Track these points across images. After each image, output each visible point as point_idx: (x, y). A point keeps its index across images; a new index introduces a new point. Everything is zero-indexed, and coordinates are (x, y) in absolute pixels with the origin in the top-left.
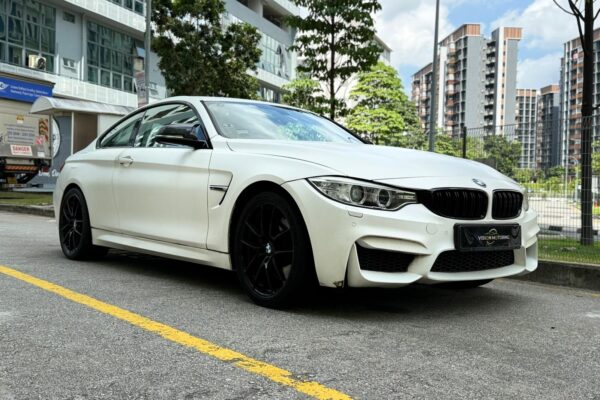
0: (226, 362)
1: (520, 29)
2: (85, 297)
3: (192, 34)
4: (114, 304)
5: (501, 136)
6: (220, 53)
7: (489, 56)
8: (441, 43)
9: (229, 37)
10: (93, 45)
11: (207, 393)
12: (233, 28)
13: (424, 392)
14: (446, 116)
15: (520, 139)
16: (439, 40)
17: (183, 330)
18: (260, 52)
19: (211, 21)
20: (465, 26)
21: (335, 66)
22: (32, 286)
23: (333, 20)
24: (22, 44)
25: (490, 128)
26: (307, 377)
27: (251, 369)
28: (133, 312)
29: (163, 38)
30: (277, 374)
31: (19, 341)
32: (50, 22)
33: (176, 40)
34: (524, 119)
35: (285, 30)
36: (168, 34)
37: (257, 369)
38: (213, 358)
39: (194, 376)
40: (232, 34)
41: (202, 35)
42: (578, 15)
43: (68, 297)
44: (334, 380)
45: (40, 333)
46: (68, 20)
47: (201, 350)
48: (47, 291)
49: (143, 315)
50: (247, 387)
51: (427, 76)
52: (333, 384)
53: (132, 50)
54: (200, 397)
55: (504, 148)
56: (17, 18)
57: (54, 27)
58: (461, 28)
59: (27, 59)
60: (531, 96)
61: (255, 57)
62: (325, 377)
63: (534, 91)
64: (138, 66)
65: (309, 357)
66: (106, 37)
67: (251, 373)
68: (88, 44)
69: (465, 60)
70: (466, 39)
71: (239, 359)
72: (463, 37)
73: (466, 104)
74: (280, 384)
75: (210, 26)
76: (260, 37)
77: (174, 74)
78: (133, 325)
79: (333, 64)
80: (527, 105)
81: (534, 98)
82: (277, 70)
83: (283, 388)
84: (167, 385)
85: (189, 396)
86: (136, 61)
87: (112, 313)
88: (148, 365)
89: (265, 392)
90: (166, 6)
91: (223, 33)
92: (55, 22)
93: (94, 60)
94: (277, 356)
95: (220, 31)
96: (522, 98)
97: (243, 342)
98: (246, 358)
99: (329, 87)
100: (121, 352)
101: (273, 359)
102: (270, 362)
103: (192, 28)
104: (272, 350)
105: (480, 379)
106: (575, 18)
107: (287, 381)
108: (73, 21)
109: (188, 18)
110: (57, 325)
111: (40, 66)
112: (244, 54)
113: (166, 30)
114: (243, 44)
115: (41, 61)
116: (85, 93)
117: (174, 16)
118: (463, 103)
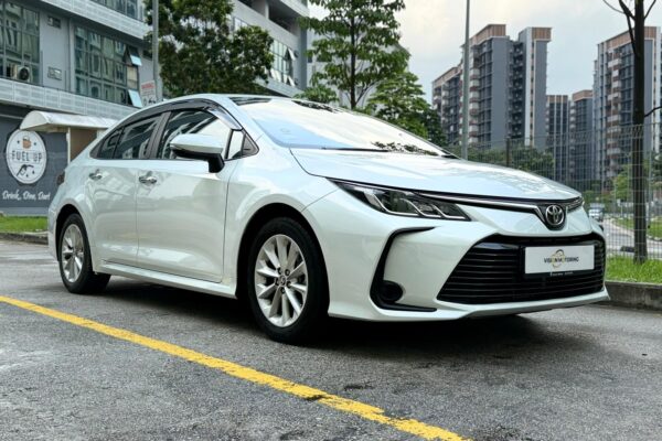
0: (308, 399)
1: (549, 30)
2: (125, 332)
3: (197, 38)
4: (160, 339)
9: (237, 42)
10: (80, 52)
11: (302, 434)
12: (242, 32)
15: (551, 149)
17: (247, 366)
18: (272, 58)
19: (218, 24)
20: (489, 27)
21: (356, 72)
22: (62, 322)
23: (352, 21)
24: (3, 53)
26: (402, 414)
27: (338, 407)
28: (185, 347)
29: (164, 43)
30: (369, 412)
31: (73, 382)
32: (34, 28)
33: (179, 46)
34: (555, 128)
35: (294, 33)
36: (170, 38)
37: (345, 407)
38: (292, 395)
39: (280, 415)
40: (240, 38)
41: (207, 40)
42: (628, 14)
43: (106, 332)
44: (432, 416)
45: (92, 372)
46: (53, 25)
47: (276, 387)
48: (79, 326)
49: (197, 350)
50: (342, 426)
51: (450, 82)
52: (433, 421)
53: (125, 58)
54: (296, 439)
57: (37, 33)
58: (484, 29)
59: (8, 69)
61: (268, 62)
62: (421, 414)
64: (131, 75)
67: (341, 412)
69: (490, 64)
70: (490, 40)
71: (320, 397)
72: (487, 38)
73: (492, 112)
74: (376, 422)
75: (217, 29)
76: (271, 41)
77: (177, 84)
78: (190, 362)
79: (353, 70)
80: (558, 113)
83: (382, 427)
84: (255, 425)
85: (283, 437)
86: (129, 69)
87: (163, 349)
88: (225, 404)
89: (363, 432)
90: (169, 7)
91: (232, 37)
92: (38, 28)
93: (82, 69)
94: (359, 392)
95: (227, 34)
96: (552, 106)
97: (317, 378)
98: (328, 396)
99: (350, 95)
101: (358, 396)
102: (355, 398)
103: (197, 32)
105: (589, 412)
106: (624, 16)
107: (383, 419)
108: (59, 26)
109: (192, 20)
110: (107, 364)
111: (23, 77)
112: (255, 59)
113: (169, 34)
114: (254, 48)
115: (23, 71)
116: (73, 106)
117: (176, 19)
118: (489, 111)
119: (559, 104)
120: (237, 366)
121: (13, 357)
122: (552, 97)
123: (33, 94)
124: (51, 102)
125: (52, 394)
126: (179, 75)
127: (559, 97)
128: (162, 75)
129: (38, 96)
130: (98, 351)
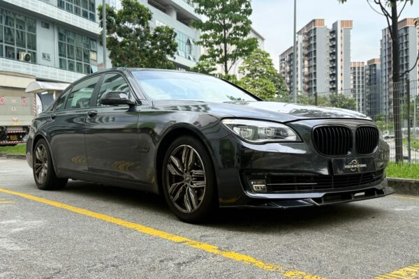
0: (179, 243)
1: (351, 22)
2: (84, 210)
3: (131, 34)
4: (103, 213)
5: (341, 94)
6: (150, 46)
7: (331, 40)
8: (298, 33)
9: (155, 36)
10: (61, 43)
12: (158, 29)
13: (296, 255)
14: (304, 82)
15: (355, 96)
16: (297, 31)
17: (149, 227)
18: (177, 45)
19: (143, 25)
20: (314, 21)
21: (227, 53)
22: (49, 205)
23: (224, 22)
24: (14, 44)
25: (334, 89)
26: (228, 249)
27: (194, 246)
28: (116, 218)
29: (111, 38)
30: (210, 248)
31: (53, 236)
32: (32, 29)
33: (120, 39)
34: (357, 82)
36: (115, 35)
37: (198, 246)
38: (170, 241)
39: (162, 251)
40: (157, 33)
41: (137, 35)
42: (387, 15)
43: (73, 210)
44: (244, 250)
45: (63, 232)
46: (44, 27)
47: (163, 237)
48: (59, 208)
49: (123, 219)
50: (194, 255)
51: (290, 55)
52: (244, 252)
55: (344, 102)
56: (9, 27)
57: (35, 32)
58: (311, 22)
59: (18, 55)
60: (361, 66)
61: (174, 48)
62: (238, 249)
63: (363, 63)
64: (93, 56)
65: (227, 239)
66: (71, 37)
67: (195, 248)
68: (59, 43)
69: (315, 44)
70: (315, 29)
71: (186, 241)
72: (313, 28)
73: (317, 74)
74: (212, 253)
75: (143, 29)
76: (176, 34)
78: (118, 225)
79: (226, 51)
80: (359, 73)
81: (363, 68)
82: (187, 55)
83: (215, 256)
84: (147, 256)
86: (92, 53)
87: (103, 219)
88: (133, 246)
89: (205, 258)
90: (112, 16)
91: (152, 33)
92: (35, 29)
93: (63, 54)
94: (208, 239)
95: (149, 31)
96: (354, 68)
98: (190, 241)
99: (224, 67)
100: (116, 240)
101: (206, 241)
102: (204, 242)
103: (131, 30)
104: (204, 236)
105: (329, 246)
106: (385, 17)
107: (216, 252)
108: (48, 28)
109: (127, 24)
110: (72, 227)
111: (27, 59)
112: (166, 46)
113: (113, 32)
114: (166, 39)
115: (27, 55)
116: (58, 76)
117: (118, 23)
118: (315, 73)
119: (359, 68)
120: (144, 227)
121: (21, 225)
122: (354, 63)
123: (33, 70)
124: (44, 74)
125: (41, 242)
126: (121, 56)
127: (359, 63)
128: (111, 57)
129: (36, 70)
130: (68, 220)
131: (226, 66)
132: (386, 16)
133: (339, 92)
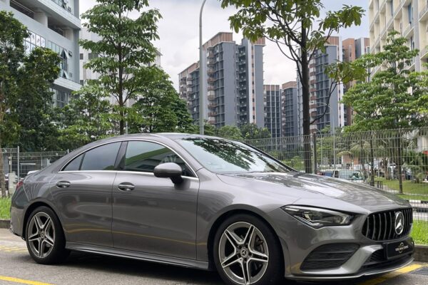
5: (253, 123)
7: (240, 58)
14: (210, 108)
15: (269, 126)
20: (220, 34)
21: (123, 81)
25: (245, 117)
34: (271, 109)
51: (192, 74)
58: (217, 36)
60: (275, 90)
63: (278, 86)
69: (222, 62)
70: (221, 44)
72: (219, 42)
73: (225, 98)
80: (273, 98)
81: (277, 92)
82: (62, 73)
96: (268, 93)
118: (223, 97)
119: (273, 92)
122: (268, 86)
127: (273, 86)
131: (121, 97)
132: (297, 61)
133: (251, 121)
